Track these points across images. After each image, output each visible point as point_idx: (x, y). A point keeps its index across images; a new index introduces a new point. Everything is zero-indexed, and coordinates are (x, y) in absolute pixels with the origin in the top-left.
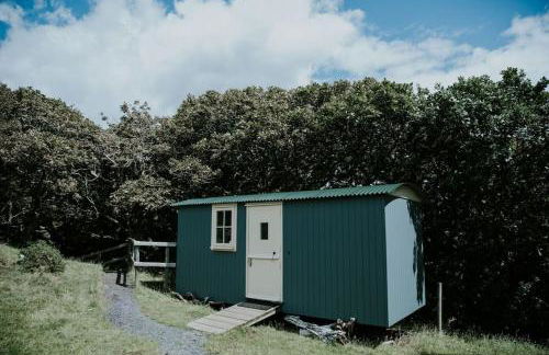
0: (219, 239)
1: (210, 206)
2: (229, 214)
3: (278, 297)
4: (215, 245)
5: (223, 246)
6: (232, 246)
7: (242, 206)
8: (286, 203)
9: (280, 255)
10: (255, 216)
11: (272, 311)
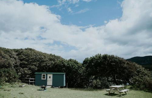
0: (43, 78)
1: (41, 74)
2: (45, 75)
3: (52, 85)
4: (42, 79)
5: (44, 79)
6: (45, 79)
7: (47, 75)
8: (53, 74)
9: (52, 80)
10: (49, 76)
11: (51, 86)
